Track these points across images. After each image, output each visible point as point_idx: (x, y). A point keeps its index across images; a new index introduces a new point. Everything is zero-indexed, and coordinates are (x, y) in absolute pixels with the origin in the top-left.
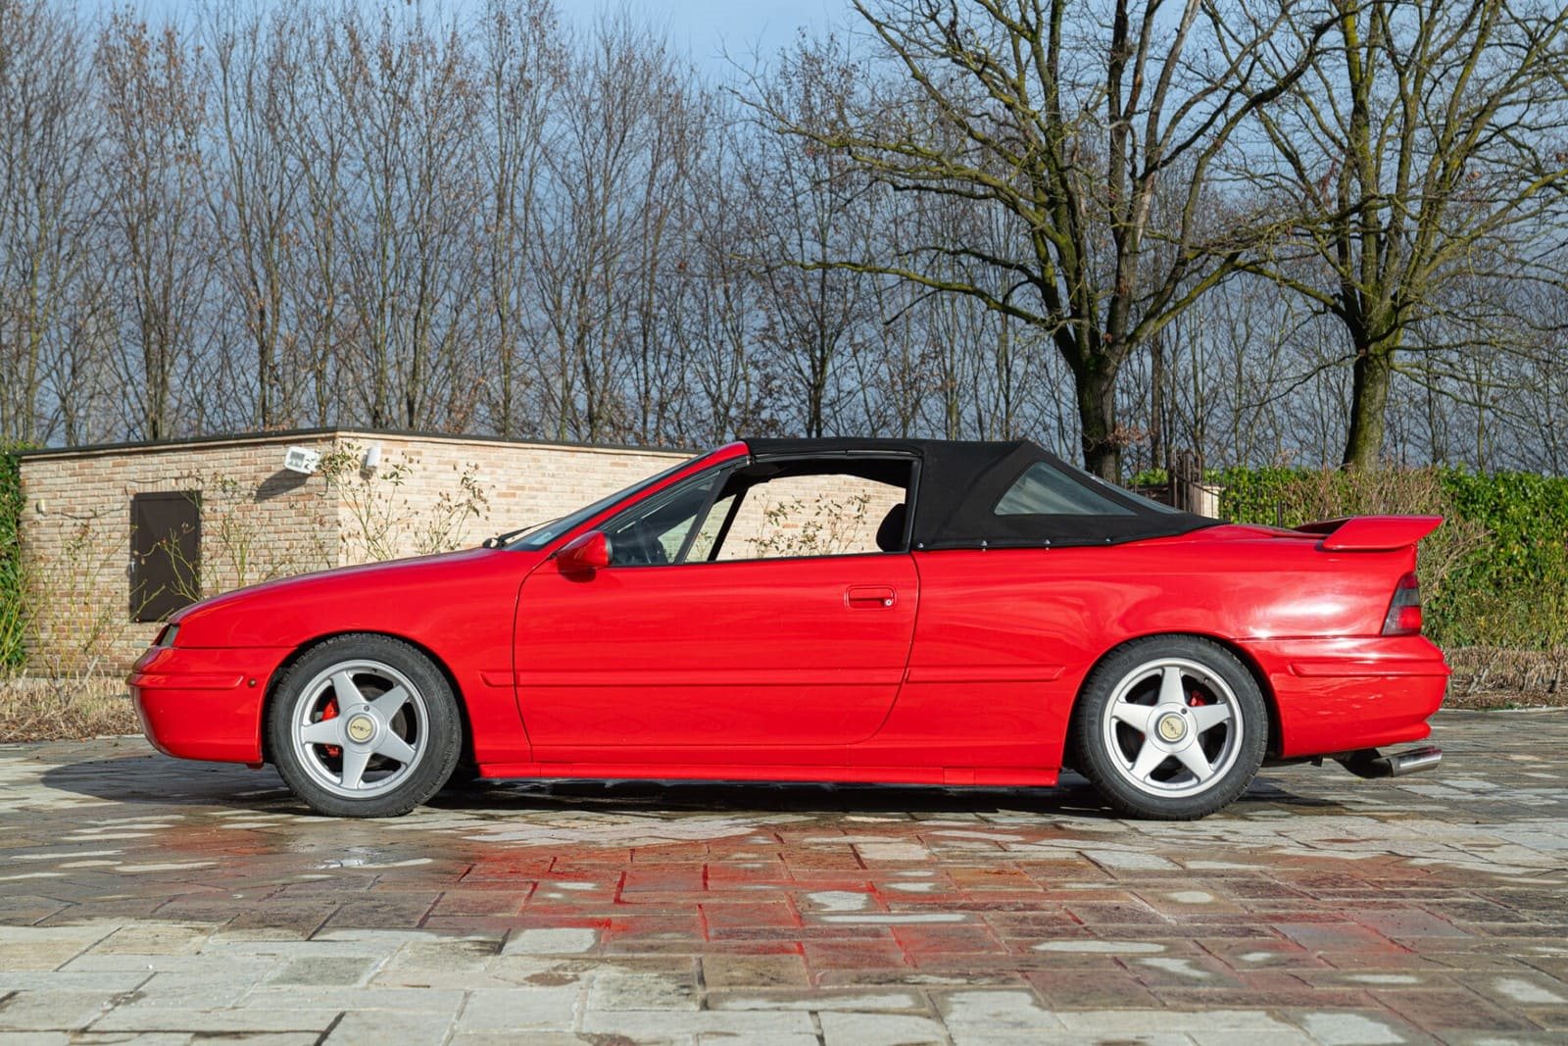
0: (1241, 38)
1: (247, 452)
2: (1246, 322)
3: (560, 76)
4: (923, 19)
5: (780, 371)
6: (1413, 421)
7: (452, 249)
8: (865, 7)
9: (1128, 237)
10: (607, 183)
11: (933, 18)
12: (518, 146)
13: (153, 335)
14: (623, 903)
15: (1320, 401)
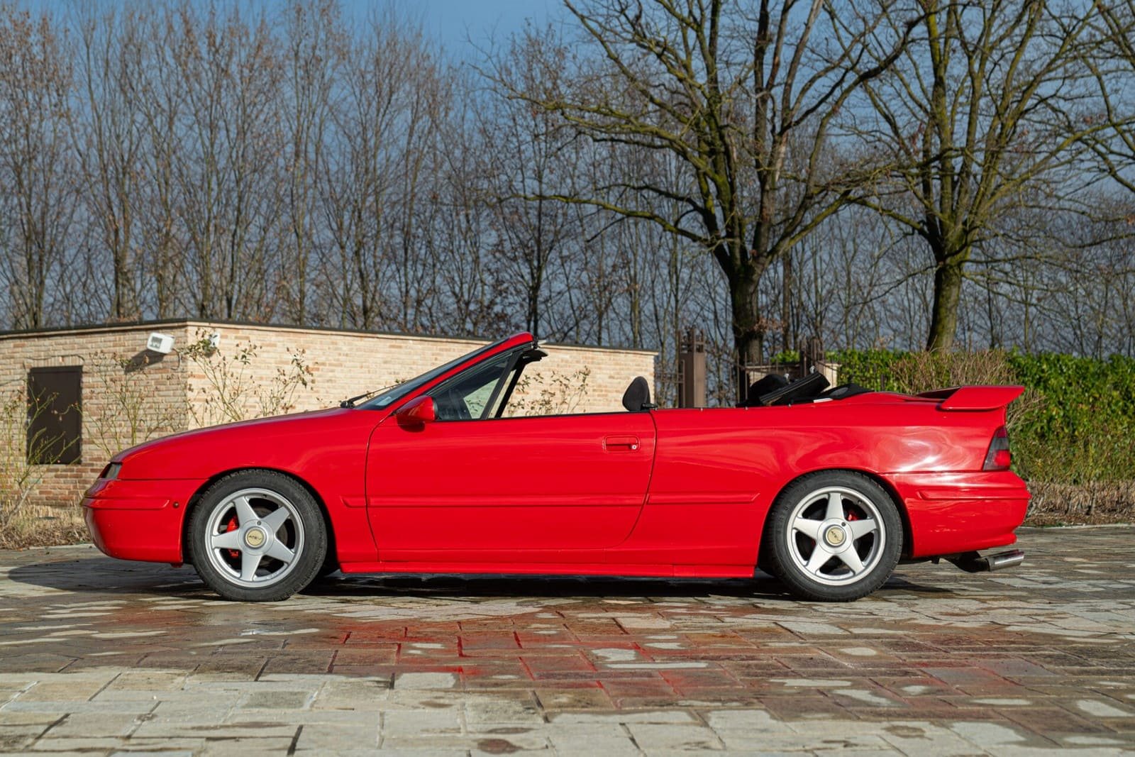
0: (852, 29)
1: (118, 337)
2: (854, 241)
3: (343, 55)
4: (617, 14)
5: (508, 277)
6: (977, 316)
7: (261, 184)
8: (573, 5)
9: (769, 179)
10: (378, 134)
11: (622, 11)
12: (310, 106)
13: (34, 247)
14: (466, 656)
15: (908, 300)
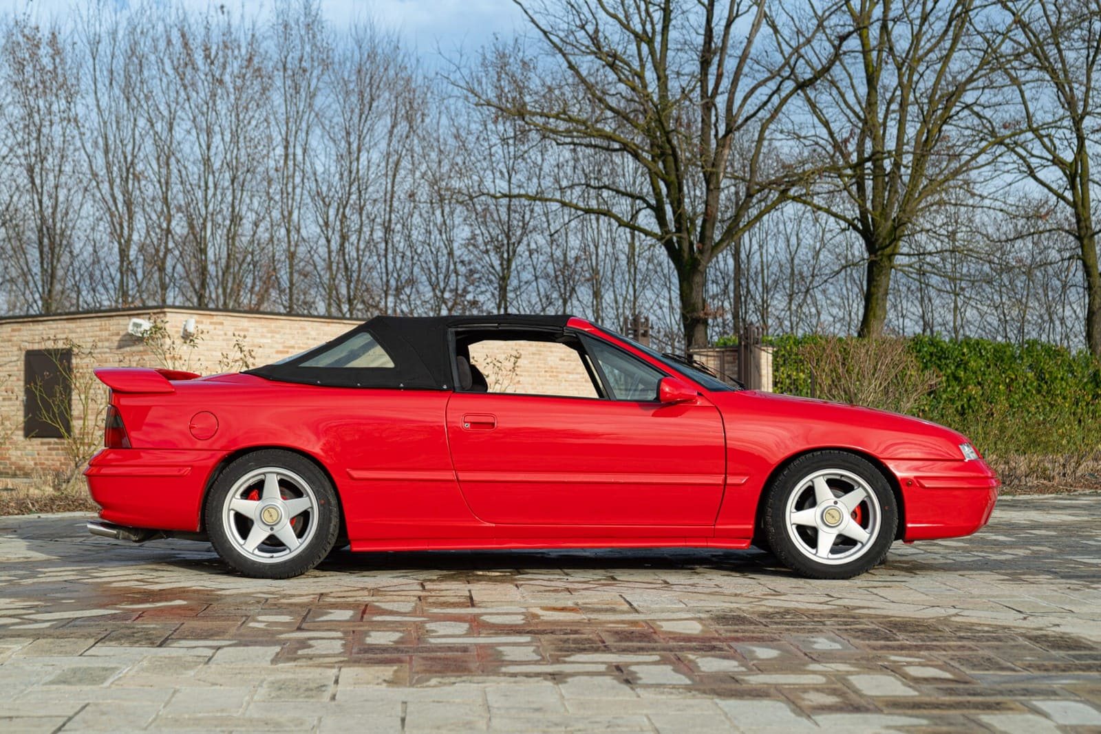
0: (792, 43)
1: (103, 323)
2: (797, 235)
3: (326, 64)
4: (576, 29)
5: (480, 267)
7: (253, 183)
8: (535, 20)
9: (714, 180)
10: (360, 138)
11: (583, 27)
12: (298, 112)
13: (45, 241)
15: (847, 289)
